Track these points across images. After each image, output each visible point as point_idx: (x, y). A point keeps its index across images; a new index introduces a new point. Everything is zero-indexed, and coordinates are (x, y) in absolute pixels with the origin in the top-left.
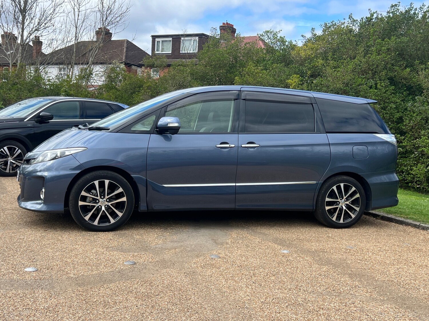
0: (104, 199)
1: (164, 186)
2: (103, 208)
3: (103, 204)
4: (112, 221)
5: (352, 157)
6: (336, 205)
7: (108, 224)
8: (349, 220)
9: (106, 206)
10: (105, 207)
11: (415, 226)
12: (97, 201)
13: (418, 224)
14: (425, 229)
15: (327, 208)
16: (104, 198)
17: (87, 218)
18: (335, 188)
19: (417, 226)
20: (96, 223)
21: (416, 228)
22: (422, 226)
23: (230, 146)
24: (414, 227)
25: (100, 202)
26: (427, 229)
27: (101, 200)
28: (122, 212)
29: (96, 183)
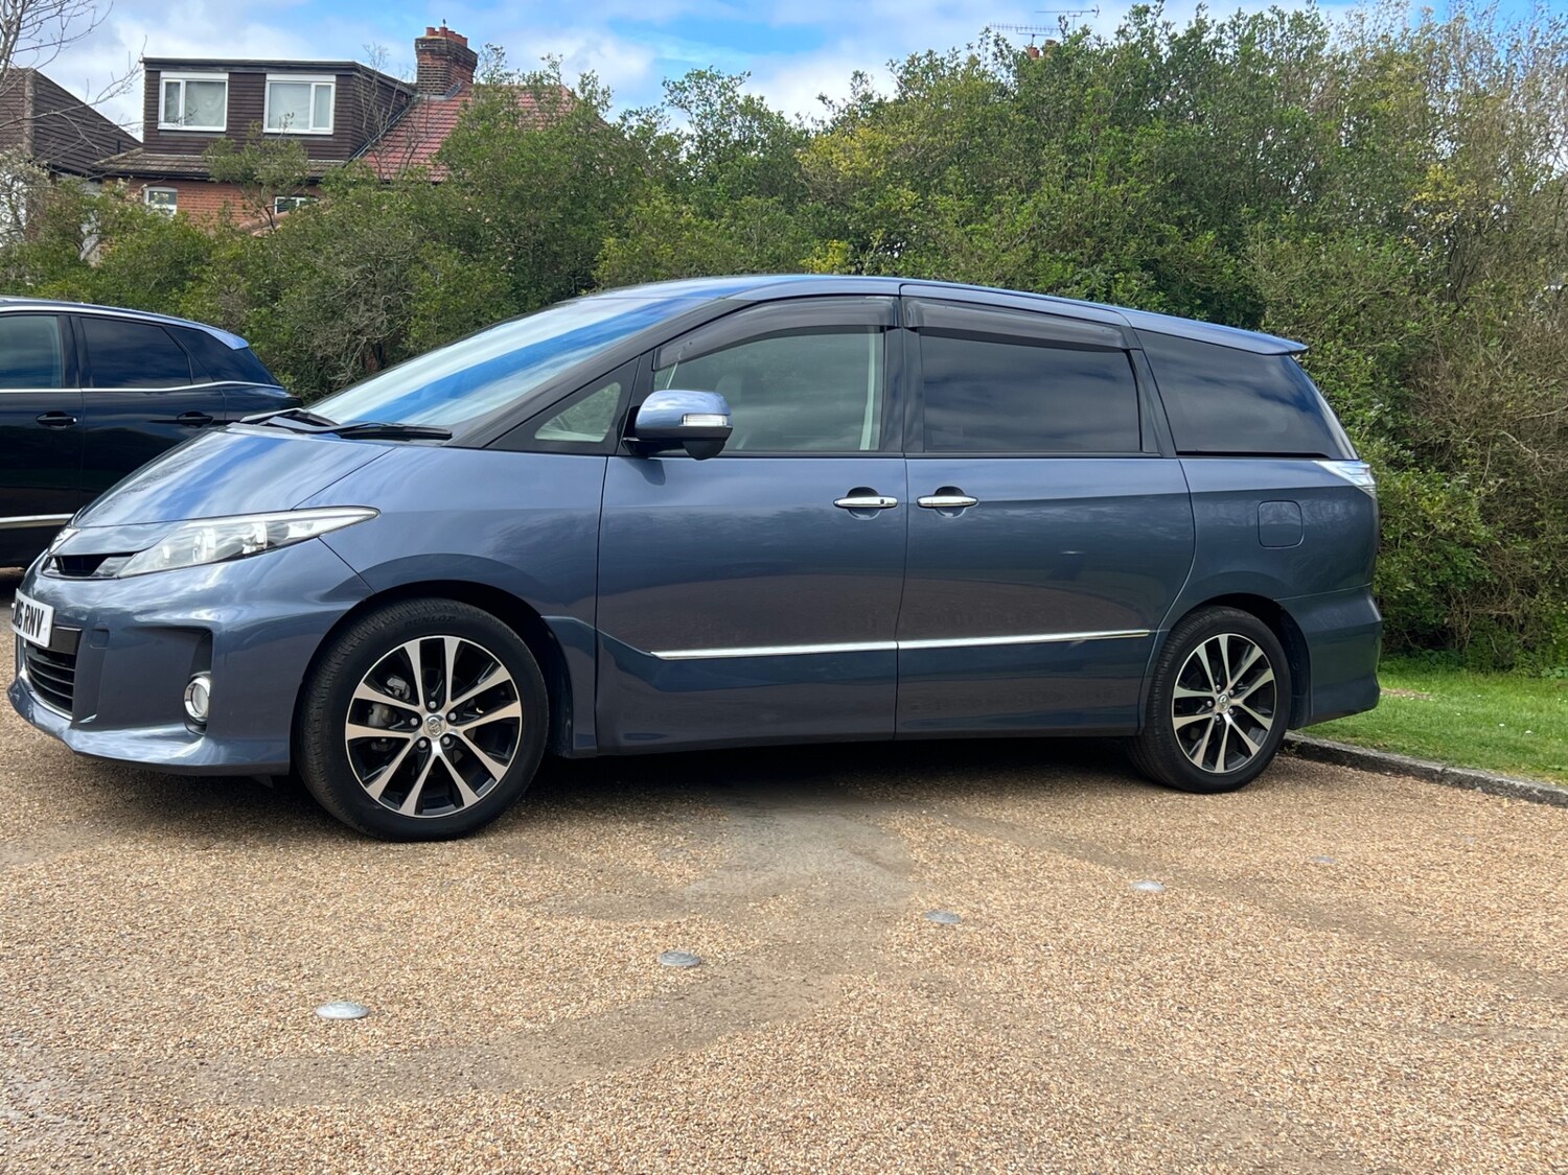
0: (439, 713)
1: (656, 657)
2: (437, 749)
3: (436, 730)
4: (470, 797)
5: (1257, 540)
6: (1203, 712)
7: (451, 811)
8: (1242, 763)
9: (447, 740)
10: (443, 745)
11: (1429, 776)
12: (414, 721)
13: (1439, 769)
14: (1467, 785)
15: (1179, 722)
16: (439, 707)
17: (375, 790)
18: (1201, 650)
19: (1436, 776)
20: (408, 808)
21: (1433, 781)
22: (1454, 774)
23: (882, 502)
24: (1425, 777)
25: (425, 724)
26: (1472, 783)
27: (426, 716)
28: (504, 762)
29: (413, 648)
